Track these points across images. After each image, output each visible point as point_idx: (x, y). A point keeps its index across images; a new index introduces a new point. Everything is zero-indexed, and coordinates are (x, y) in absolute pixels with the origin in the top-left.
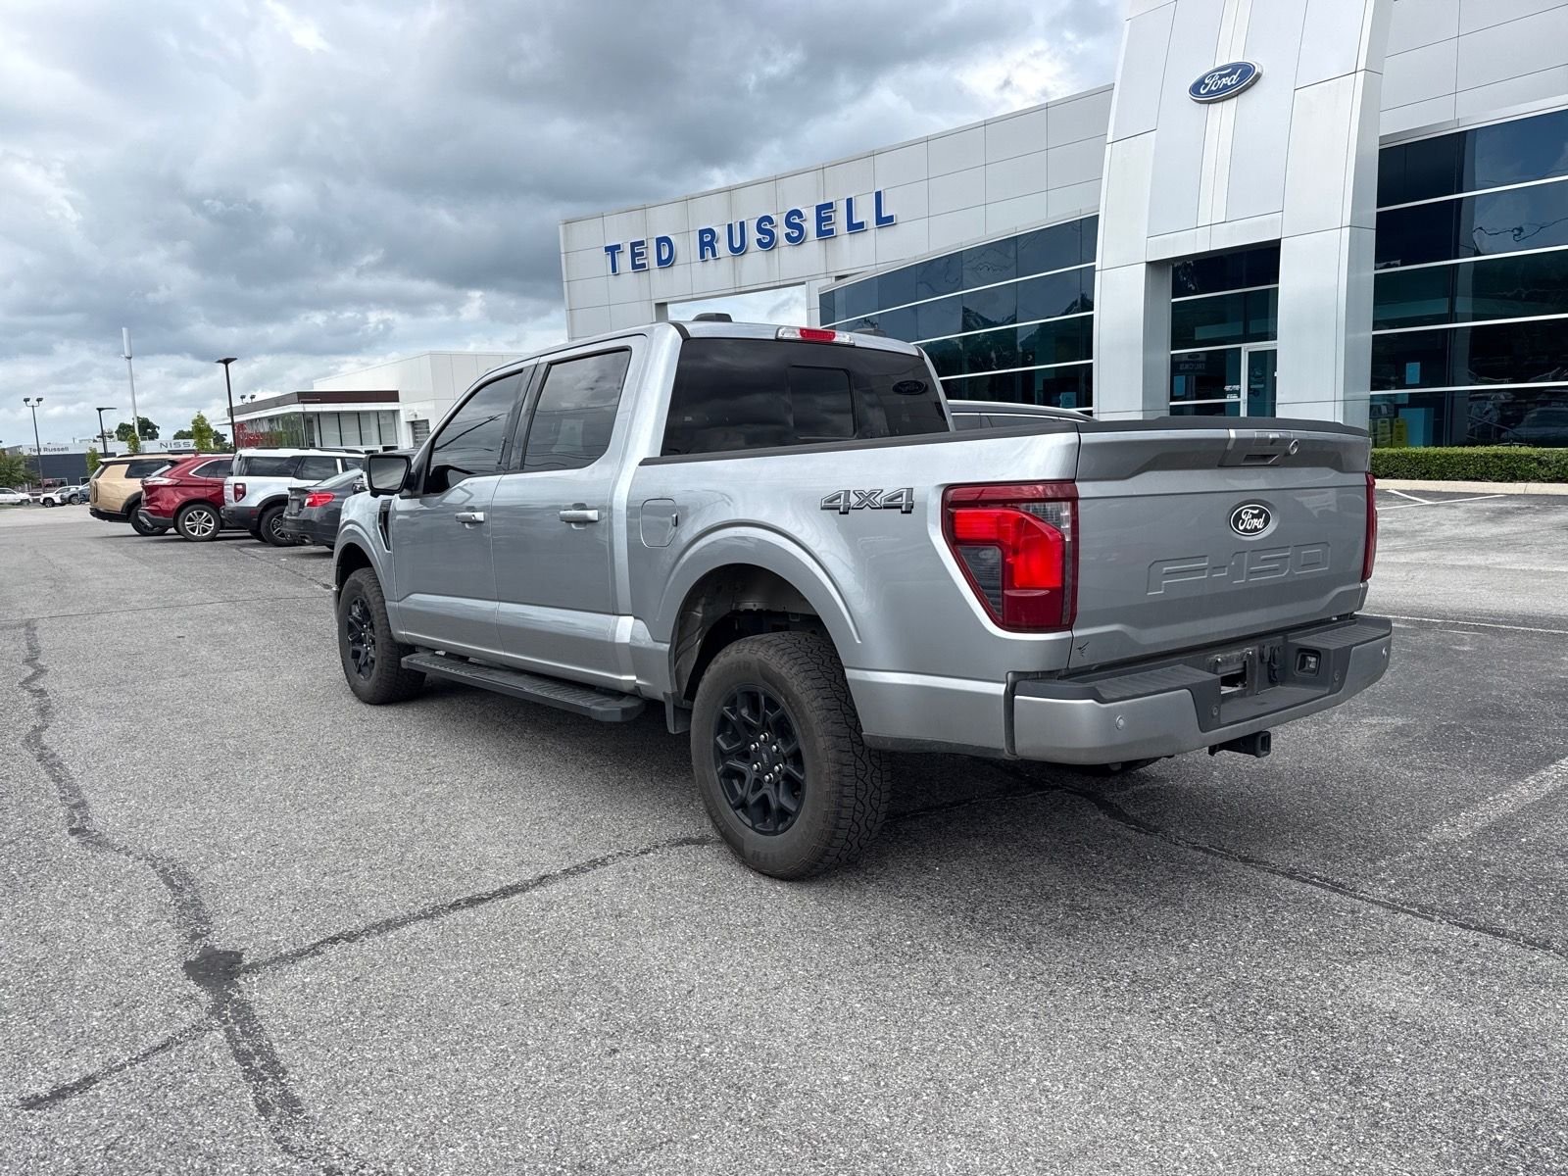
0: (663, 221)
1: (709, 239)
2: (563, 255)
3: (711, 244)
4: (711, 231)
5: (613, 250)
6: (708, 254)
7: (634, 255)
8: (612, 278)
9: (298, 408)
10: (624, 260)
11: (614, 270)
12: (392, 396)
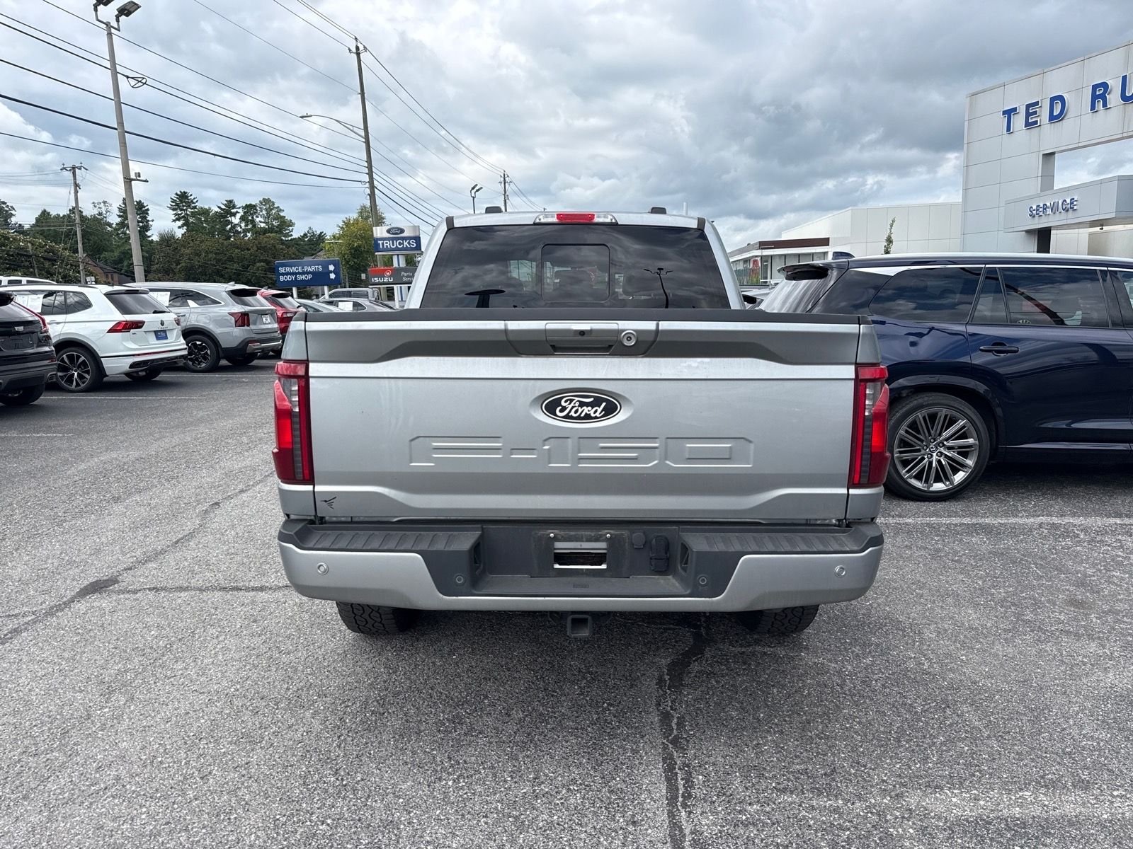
0: (1058, 82)
1: (1101, 92)
2: (966, 123)
3: (1103, 97)
4: (1105, 85)
5: (1009, 113)
6: (1099, 105)
7: (1028, 114)
8: (1006, 136)
9: (758, 253)
10: (1019, 121)
11: (1008, 129)
12: (825, 242)
